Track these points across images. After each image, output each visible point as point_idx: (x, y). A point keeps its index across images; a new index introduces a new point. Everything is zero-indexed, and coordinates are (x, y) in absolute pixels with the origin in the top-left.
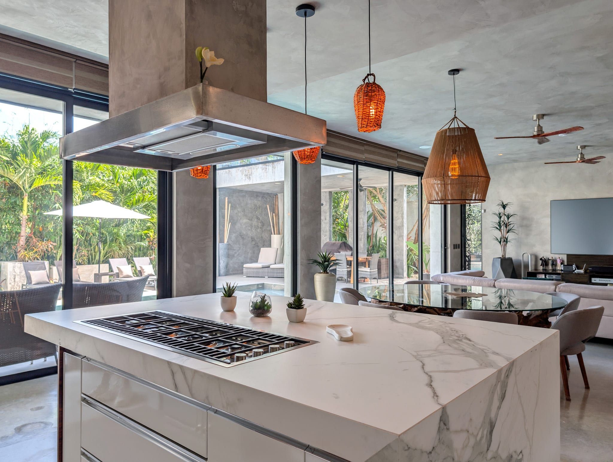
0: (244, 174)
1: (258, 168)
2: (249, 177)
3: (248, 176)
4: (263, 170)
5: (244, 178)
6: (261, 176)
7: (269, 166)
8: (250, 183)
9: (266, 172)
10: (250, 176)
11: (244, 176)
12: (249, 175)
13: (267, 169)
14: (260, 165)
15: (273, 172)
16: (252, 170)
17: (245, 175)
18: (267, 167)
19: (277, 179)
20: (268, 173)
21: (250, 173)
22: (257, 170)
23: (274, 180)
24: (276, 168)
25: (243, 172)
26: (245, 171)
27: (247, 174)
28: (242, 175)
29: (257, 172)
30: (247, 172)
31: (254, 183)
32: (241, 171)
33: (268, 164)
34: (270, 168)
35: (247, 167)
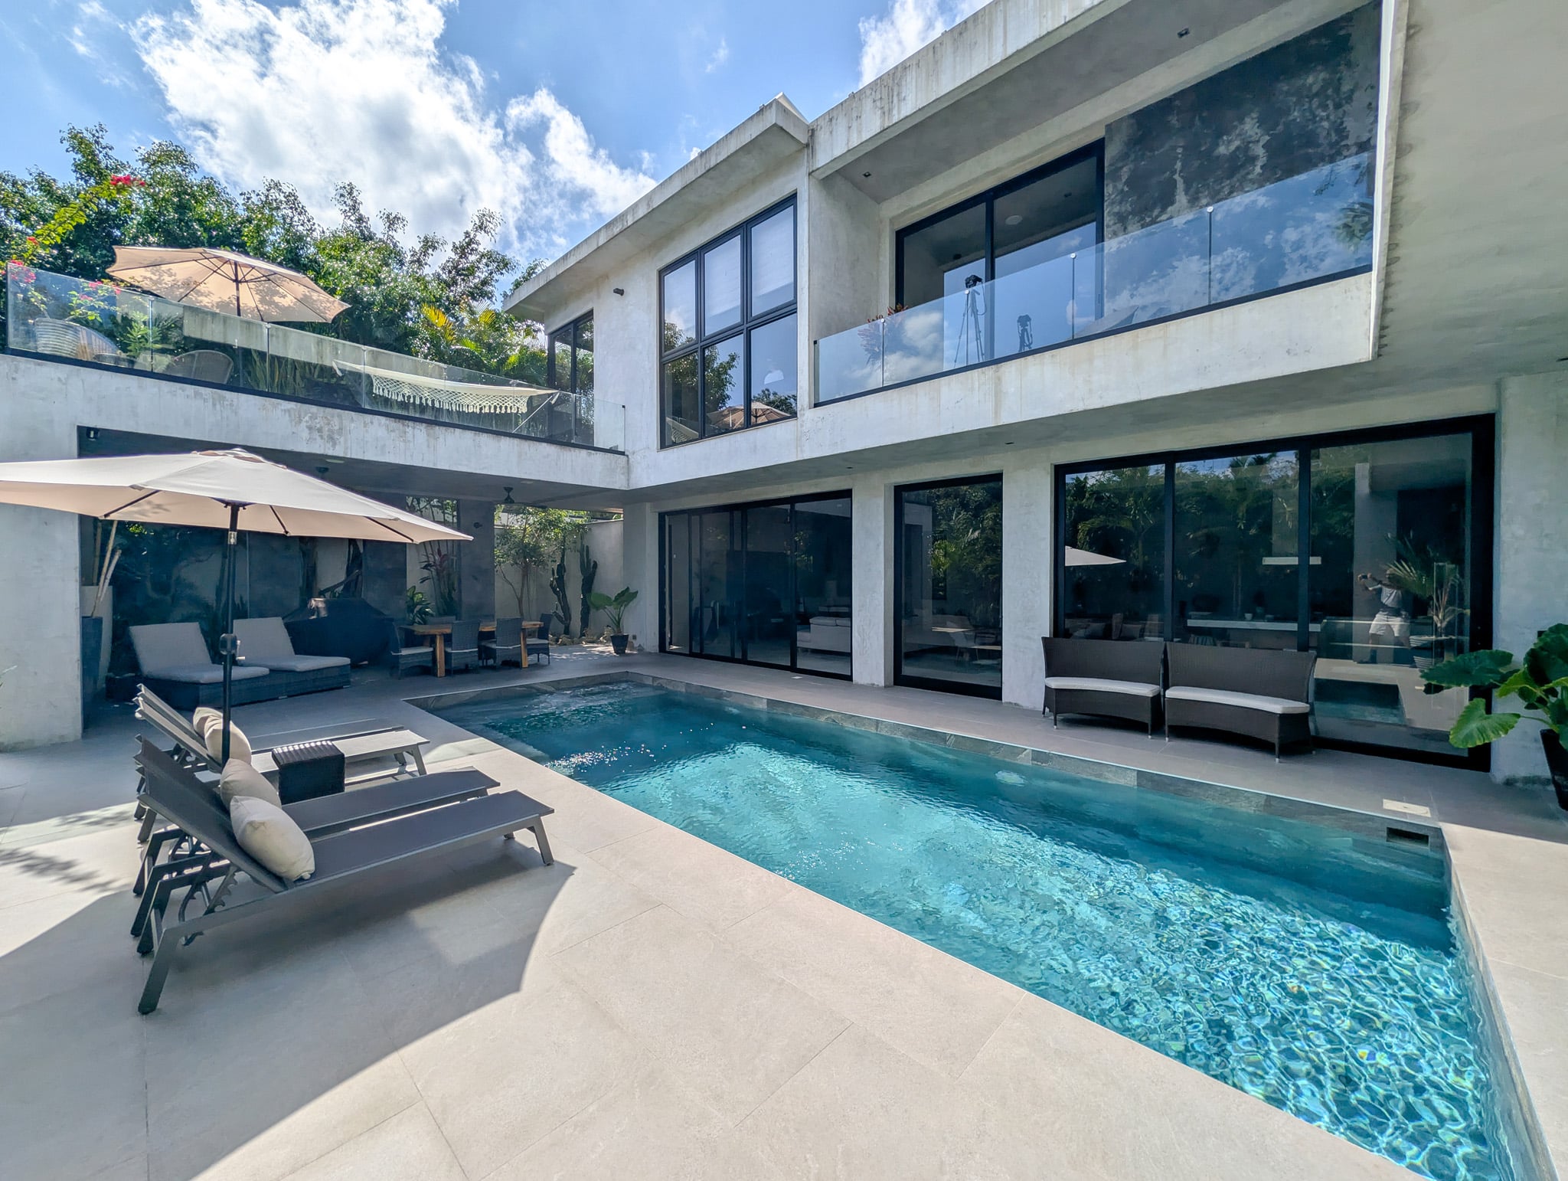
0: (304, 424)
1: (372, 423)
2: (331, 438)
3: (326, 433)
4: (393, 434)
5: (305, 434)
6: (384, 445)
7: (414, 428)
8: (330, 452)
9: (404, 441)
10: (336, 436)
11: (307, 431)
12: (330, 430)
13: (409, 435)
14: (383, 419)
15: (428, 446)
16: (346, 423)
17: (310, 428)
18: (409, 430)
19: (443, 465)
20: (412, 444)
21: (337, 428)
22: (365, 427)
23: (434, 464)
24: (441, 440)
25: (300, 417)
26: (311, 418)
27: (318, 426)
28: (293, 423)
29: (367, 431)
30: (322, 423)
31: (354, 456)
32: (289, 411)
33: (411, 423)
34: (419, 433)
35: (322, 409)
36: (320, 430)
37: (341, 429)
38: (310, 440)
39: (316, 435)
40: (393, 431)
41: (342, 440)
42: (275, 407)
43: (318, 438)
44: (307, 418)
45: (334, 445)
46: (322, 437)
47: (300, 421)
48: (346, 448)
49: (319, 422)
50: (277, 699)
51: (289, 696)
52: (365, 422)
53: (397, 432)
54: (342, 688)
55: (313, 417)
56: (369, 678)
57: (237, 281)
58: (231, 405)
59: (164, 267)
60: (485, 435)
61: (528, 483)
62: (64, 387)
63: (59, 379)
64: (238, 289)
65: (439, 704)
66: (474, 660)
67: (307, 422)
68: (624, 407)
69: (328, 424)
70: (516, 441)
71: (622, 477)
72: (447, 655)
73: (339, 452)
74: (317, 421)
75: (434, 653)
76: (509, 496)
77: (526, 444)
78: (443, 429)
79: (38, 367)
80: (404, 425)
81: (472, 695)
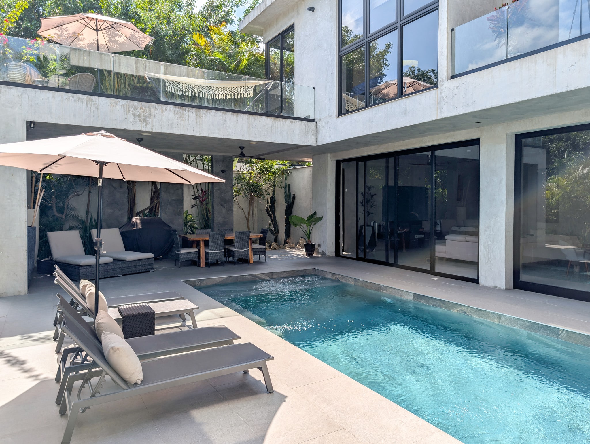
0: (131, 113)
1: (166, 109)
2: (145, 120)
3: (142, 117)
4: (177, 116)
5: (131, 119)
6: (172, 123)
7: (189, 111)
8: (145, 129)
9: (183, 120)
10: (147, 119)
11: (132, 116)
12: (144, 116)
14: (172, 107)
15: (196, 122)
16: (153, 110)
17: (134, 115)
19: (205, 134)
20: (187, 122)
21: (148, 114)
22: (162, 112)
23: (200, 133)
24: (204, 118)
25: (129, 108)
26: (134, 109)
27: (138, 113)
28: (126, 112)
29: (163, 115)
30: (140, 112)
31: (157, 131)
32: (123, 105)
33: (187, 109)
34: (191, 113)
35: (140, 103)
36: (139, 116)
37: (150, 114)
38: (134, 122)
39: (137, 119)
40: (177, 114)
41: (150, 121)
42: (116, 103)
43: (138, 121)
44: (132, 109)
45: (146, 125)
46: (140, 120)
47: (129, 112)
48: (153, 126)
49: (139, 111)
50: (117, 276)
51: (123, 275)
52: (162, 110)
53: (179, 114)
54: (149, 271)
55: (136, 108)
56: (162, 266)
57: (97, 30)
58: (95, 104)
59: (64, 27)
60: (229, 113)
61: (254, 143)
62: (20, 100)
63: (18, 96)
64: (97, 35)
65: (202, 285)
66: (222, 258)
67: (133, 111)
68: (314, 88)
69: (143, 112)
70: (247, 116)
71: (313, 137)
72: (206, 253)
73: (148, 128)
74: (138, 110)
75: (199, 252)
76: (242, 152)
77: (253, 118)
78: (205, 111)
79: (9, 90)
80: (183, 110)
81: (221, 280)
